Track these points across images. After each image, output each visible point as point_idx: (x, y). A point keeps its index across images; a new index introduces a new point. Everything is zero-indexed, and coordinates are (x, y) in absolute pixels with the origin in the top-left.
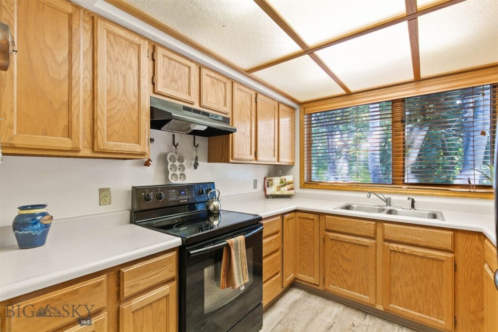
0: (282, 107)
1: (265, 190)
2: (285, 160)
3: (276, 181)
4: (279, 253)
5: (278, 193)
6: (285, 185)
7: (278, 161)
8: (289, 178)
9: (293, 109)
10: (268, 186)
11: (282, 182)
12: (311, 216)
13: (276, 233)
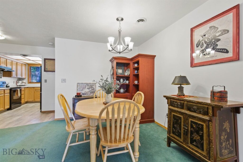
0: (23, 65)
1: (16, 84)
2: (23, 77)
3: (20, 82)
4: (24, 99)
5: (21, 85)
6: (23, 83)
7: (22, 77)
8: (24, 81)
9: (26, 65)
10: (18, 83)
11: (22, 82)
12: (32, 88)
13: (23, 91)
